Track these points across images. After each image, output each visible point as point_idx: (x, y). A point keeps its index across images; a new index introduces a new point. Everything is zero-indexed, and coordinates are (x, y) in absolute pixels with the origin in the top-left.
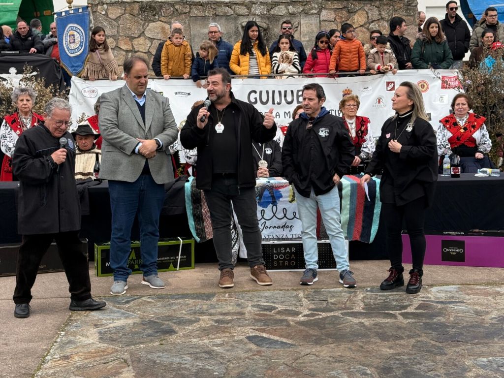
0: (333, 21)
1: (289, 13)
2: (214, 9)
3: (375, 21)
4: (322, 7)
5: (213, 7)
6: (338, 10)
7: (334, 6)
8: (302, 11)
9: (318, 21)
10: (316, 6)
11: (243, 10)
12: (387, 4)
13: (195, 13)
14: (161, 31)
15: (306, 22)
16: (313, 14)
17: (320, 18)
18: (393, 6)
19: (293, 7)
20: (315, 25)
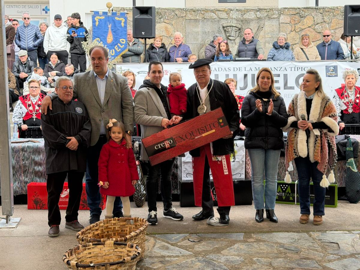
0: (288, 23)
1: (257, 17)
2: (203, 14)
3: (319, 23)
4: (281, 13)
5: (202, 12)
6: (292, 16)
7: (289, 12)
8: (266, 16)
9: (278, 23)
10: (277, 12)
11: (224, 15)
12: (328, 11)
13: (189, 17)
14: (165, 30)
15: (269, 24)
16: (274, 18)
17: (279, 21)
18: (333, 13)
19: (260, 13)
20: (276, 25)
